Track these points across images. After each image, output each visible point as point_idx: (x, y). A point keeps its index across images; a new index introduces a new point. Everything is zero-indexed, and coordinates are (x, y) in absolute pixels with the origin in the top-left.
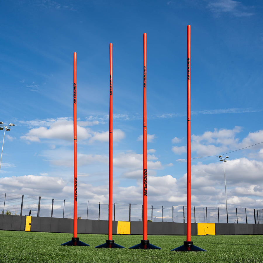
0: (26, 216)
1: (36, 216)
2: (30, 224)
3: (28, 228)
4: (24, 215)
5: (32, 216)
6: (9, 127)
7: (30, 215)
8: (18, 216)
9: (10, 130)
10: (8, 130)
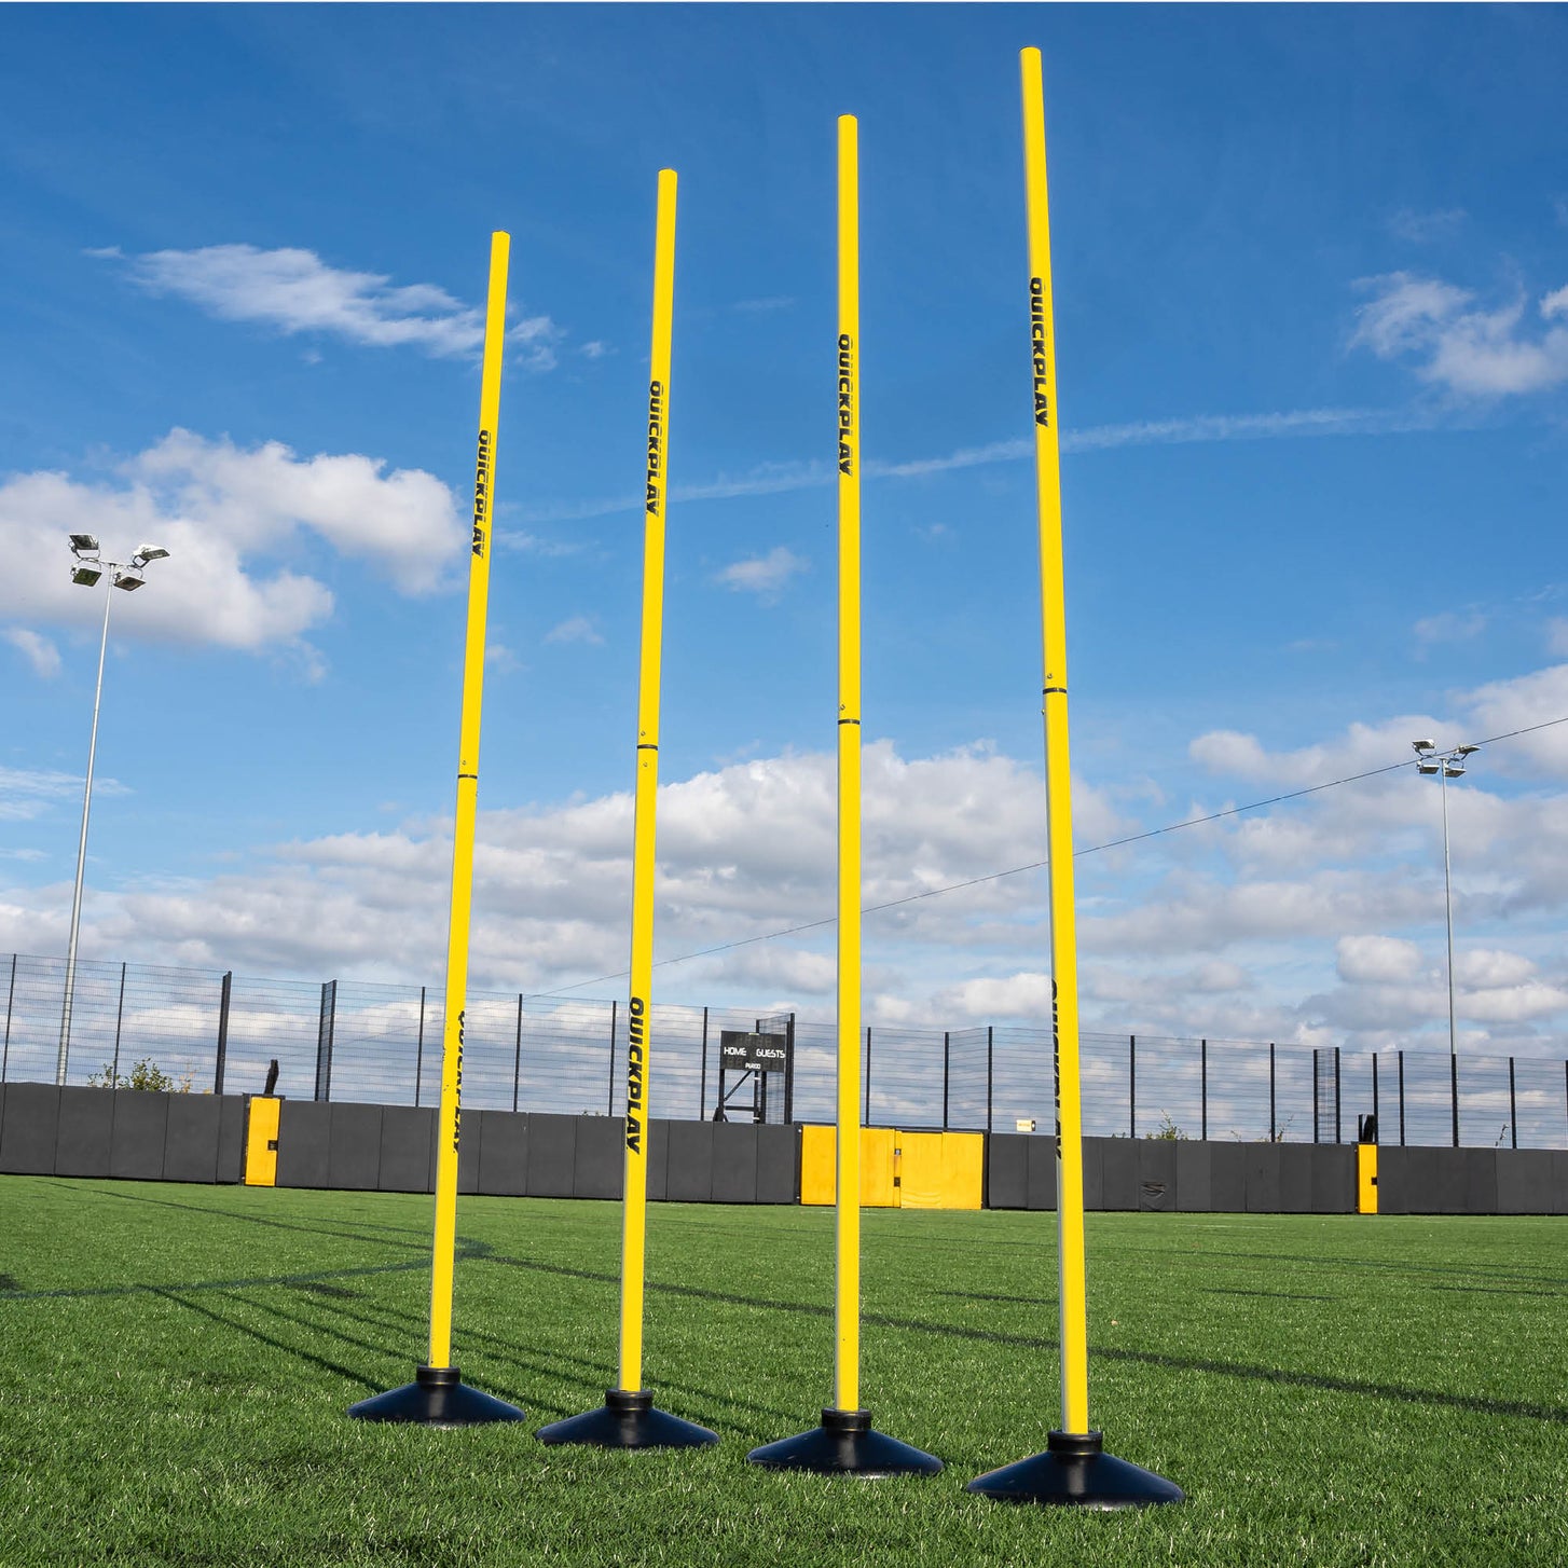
0: (246, 1098)
1: (309, 1096)
2: (273, 1145)
3: (261, 1165)
4: (238, 1092)
5: (282, 1098)
6: (135, 566)
7: (269, 1091)
8: (203, 1096)
9: (140, 583)
10: (129, 584)
